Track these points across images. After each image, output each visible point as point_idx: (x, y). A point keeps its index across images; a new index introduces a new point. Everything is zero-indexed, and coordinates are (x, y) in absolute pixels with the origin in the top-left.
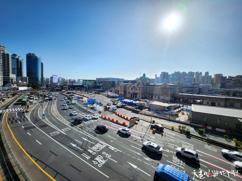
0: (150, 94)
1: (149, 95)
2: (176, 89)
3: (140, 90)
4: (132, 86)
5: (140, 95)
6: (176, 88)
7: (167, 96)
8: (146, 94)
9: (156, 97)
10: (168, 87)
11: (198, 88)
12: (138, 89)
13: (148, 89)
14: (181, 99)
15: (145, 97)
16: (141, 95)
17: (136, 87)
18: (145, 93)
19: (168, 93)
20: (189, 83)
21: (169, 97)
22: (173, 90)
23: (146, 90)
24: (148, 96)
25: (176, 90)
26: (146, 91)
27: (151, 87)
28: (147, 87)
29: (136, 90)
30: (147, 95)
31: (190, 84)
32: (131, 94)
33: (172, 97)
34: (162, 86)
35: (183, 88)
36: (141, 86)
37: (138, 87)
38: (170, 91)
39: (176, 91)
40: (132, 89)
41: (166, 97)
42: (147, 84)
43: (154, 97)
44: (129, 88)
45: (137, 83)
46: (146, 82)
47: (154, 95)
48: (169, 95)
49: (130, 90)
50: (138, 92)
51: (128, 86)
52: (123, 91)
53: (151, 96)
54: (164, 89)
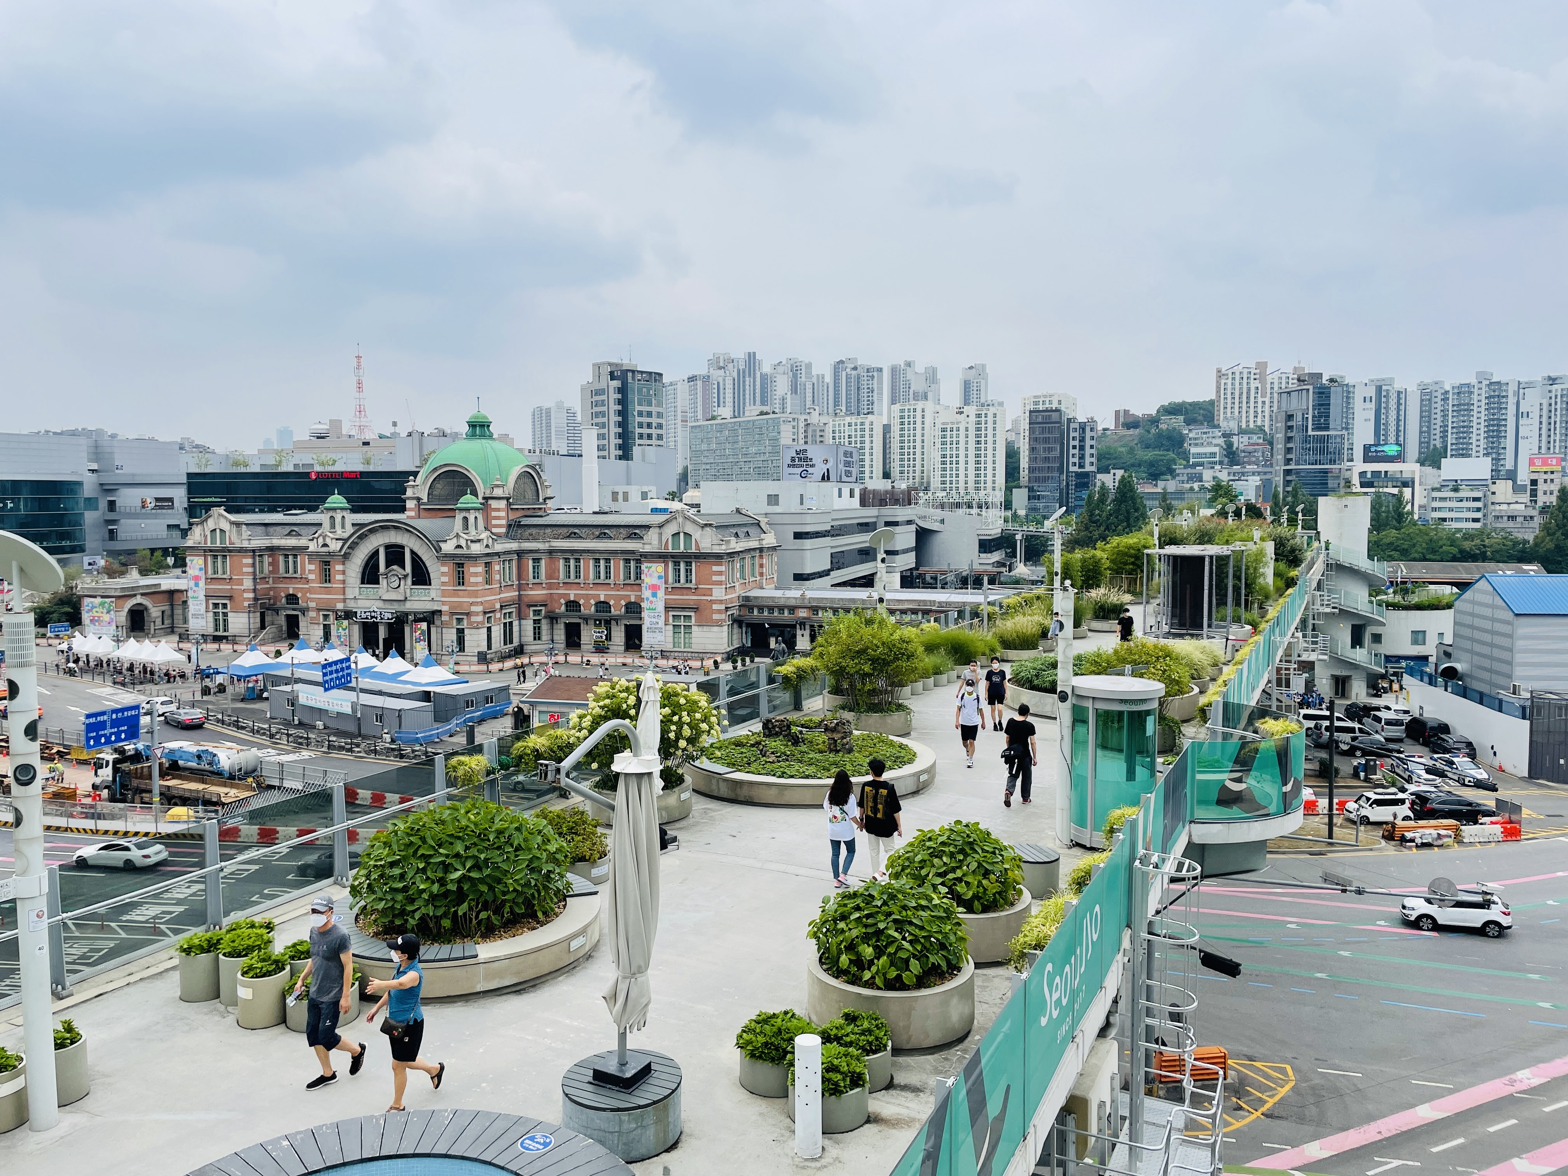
0: (553, 619)
1: (545, 626)
2: (761, 557)
3: (459, 579)
4: (378, 541)
5: (460, 632)
7: (700, 621)
8: (520, 618)
10: (704, 539)
11: (913, 528)
12: (439, 572)
13: (536, 560)
14: (799, 632)
16: (481, 624)
18: (513, 609)
19: (709, 592)
20: (846, 492)
21: (716, 629)
22: (743, 566)
23: (519, 578)
24: (537, 636)
25: (761, 566)
26: (520, 588)
29: (421, 576)
30: (529, 625)
31: (852, 495)
32: (369, 628)
33: (738, 622)
34: (660, 534)
35: (808, 543)
36: (475, 546)
37: (438, 549)
38: (720, 573)
39: (761, 574)
40: (370, 575)
41: (694, 629)
42: (513, 516)
43: (587, 634)
44: (339, 567)
45: (411, 510)
46: (505, 502)
47: (586, 619)
48: (715, 607)
49: (344, 582)
50: (444, 603)
51: (321, 540)
52: (251, 595)
53: (567, 626)
54: (676, 564)
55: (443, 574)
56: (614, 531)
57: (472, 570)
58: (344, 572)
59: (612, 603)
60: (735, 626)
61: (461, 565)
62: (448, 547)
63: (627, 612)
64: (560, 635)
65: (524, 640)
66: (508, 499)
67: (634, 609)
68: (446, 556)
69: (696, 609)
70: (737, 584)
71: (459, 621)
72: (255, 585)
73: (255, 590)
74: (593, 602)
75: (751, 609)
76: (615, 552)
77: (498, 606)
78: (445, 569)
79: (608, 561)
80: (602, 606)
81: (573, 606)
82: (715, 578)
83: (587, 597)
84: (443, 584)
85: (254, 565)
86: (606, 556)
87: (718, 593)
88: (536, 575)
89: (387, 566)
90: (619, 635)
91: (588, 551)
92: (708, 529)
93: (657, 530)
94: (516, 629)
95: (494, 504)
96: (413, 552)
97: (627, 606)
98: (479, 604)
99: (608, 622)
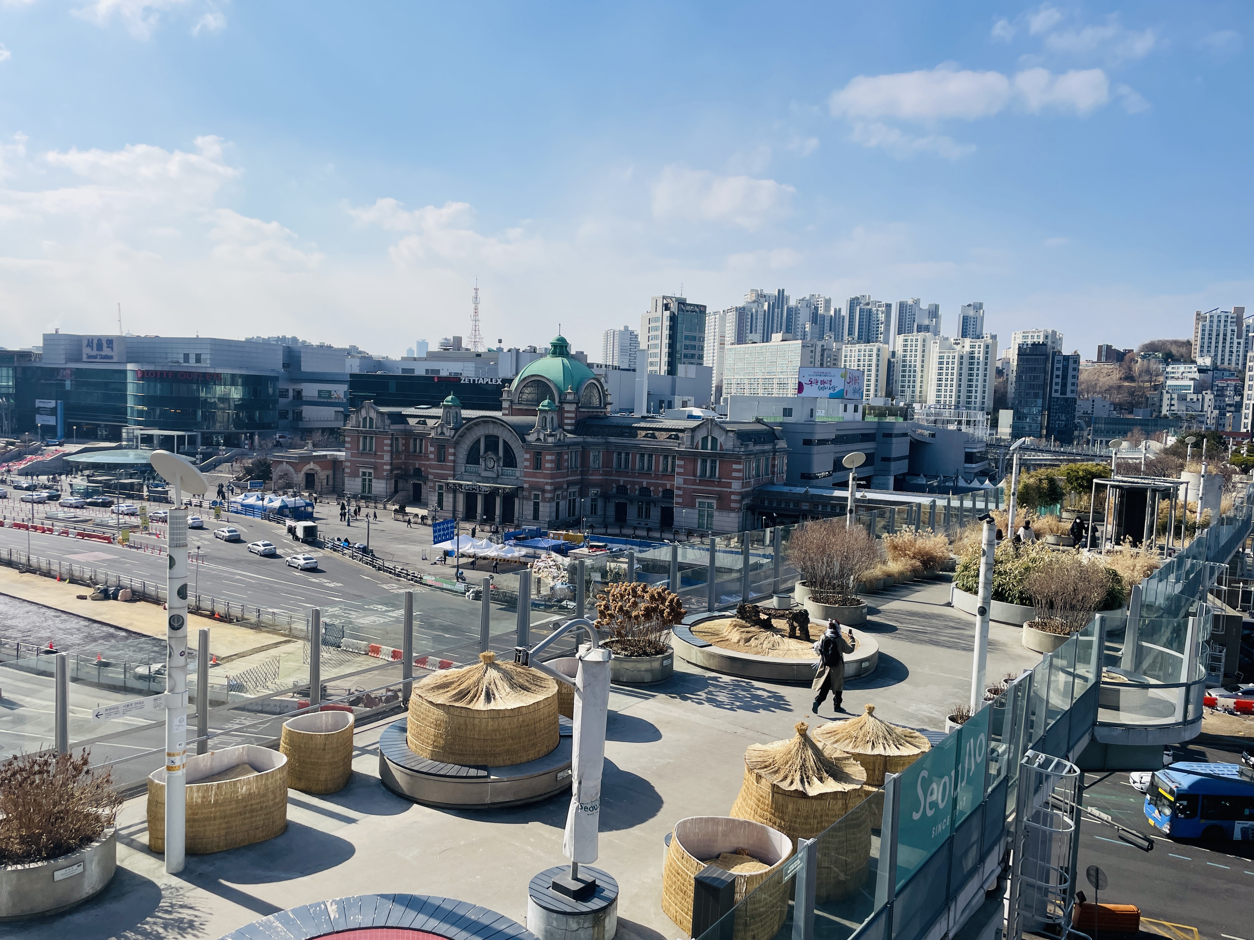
0: (606, 497)
1: (600, 503)
2: (774, 459)
3: (537, 464)
4: (480, 432)
5: (536, 505)
6: (775, 451)
7: (720, 508)
8: (581, 496)
9: (648, 516)
10: (727, 443)
11: (908, 440)
12: (523, 458)
13: (596, 453)
15: (571, 519)
16: (552, 499)
17: (505, 442)
18: (574, 489)
19: (729, 485)
20: (850, 407)
21: (733, 515)
22: (758, 467)
23: (582, 466)
24: (594, 511)
25: (773, 466)
26: (583, 473)
27: (612, 439)
28: (589, 439)
29: (510, 460)
31: (856, 410)
32: (470, 498)
33: (751, 510)
34: (692, 437)
35: (815, 449)
36: (550, 439)
37: (524, 440)
38: (739, 471)
39: (773, 473)
40: (473, 457)
41: (716, 514)
42: (581, 417)
43: (632, 512)
44: (451, 450)
45: (506, 409)
46: (575, 406)
47: (632, 502)
48: (733, 497)
49: (454, 461)
50: (525, 482)
51: (439, 430)
52: (389, 467)
53: (617, 505)
54: (704, 462)
55: (526, 460)
56: (657, 432)
57: (548, 457)
58: (455, 455)
59: (652, 489)
60: (749, 513)
61: (539, 454)
62: (531, 439)
63: (663, 497)
64: (611, 511)
66: (577, 403)
67: (669, 494)
68: (528, 446)
69: (718, 499)
70: (752, 480)
71: (537, 496)
72: (392, 459)
73: (391, 464)
74: (637, 487)
75: (763, 500)
77: (565, 486)
78: (527, 456)
79: (650, 456)
80: (645, 491)
81: (622, 490)
82: (735, 474)
83: (633, 483)
84: (526, 467)
85: (391, 445)
87: (736, 486)
88: (595, 463)
89: (486, 451)
90: (656, 513)
92: (731, 435)
93: (690, 434)
94: (577, 504)
95: (567, 407)
97: (663, 491)
98: (551, 484)
99: (648, 504)
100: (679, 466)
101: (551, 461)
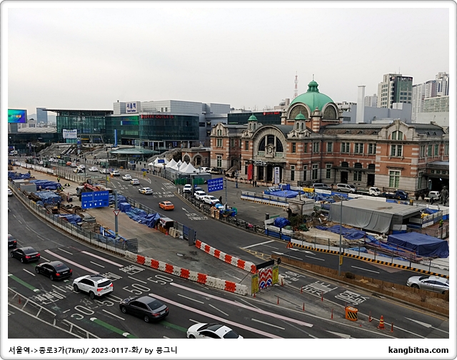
0: (336, 169)
1: (332, 172)
2: (442, 146)
3: (294, 150)
4: (264, 134)
5: (293, 173)
6: (443, 141)
7: (403, 176)
8: (321, 168)
9: (360, 180)
10: (409, 135)
13: (330, 143)
15: (314, 181)
16: (301, 170)
18: (317, 164)
19: (410, 160)
21: (412, 179)
22: (430, 150)
23: (322, 151)
24: (328, 176)
25: (442, 150)
26: (322, 155)
27: (339, 136)
28: (326, 136)
29: (280, 148)
30: (325, 171)
32: (260, 168)
33: (425, 176)
36: (300, 136)
37: (286, 137)
38: (414, 152)
40: (262, 148)
41: (401, 178)
42: (323, 124)
43: (351, 177)
44: (251, 144)
45: (283, 122)
46: (319, 118)
47: (350, 171)
48: (412, 168)
49: (253, 150)
50: (287, 160)
51: (246, 133)
52: (228, 154)
53: (342, 173)
54: (394, 146)
55: (287, 147)
56: (366, 131)
57: (299, 146)
58: (253, 146)
59: (362, 164)
60: (423, 178)
61: (294, 144)
62: (290, 136)
63: (369, 168)
64: (339, 177)
65: (323, 177)
66: (321, 117)
67: (372, 166)
68: (289, 140)
69: (403, 169)
70: (426, 158)
71: (293, 167)
72: (230, 150)
73: (229, 152)
74: (354, 163)
75: (433, 171)
76: (365, 140)
77: (310, 162)
78: (288, 145)
80: (358, 165)
81: (345, 164)
82: (413, 154)
83: (351, 161)
84: (287, 151)
85: (229, 143)
86: (361, 142)
87: (414, 161)
88: (329, 150)
89: (268, 144)
90: (365, 178)
91: (353, 140)
92: (411, 129)
93: (385, 130)
94: (319, 173)
95: (315, 119)
96: (277, 138)
97: (369, 165)
98: (301, 160)
99: (360, 172)
100: (379, 150)
101: (301, 148)
